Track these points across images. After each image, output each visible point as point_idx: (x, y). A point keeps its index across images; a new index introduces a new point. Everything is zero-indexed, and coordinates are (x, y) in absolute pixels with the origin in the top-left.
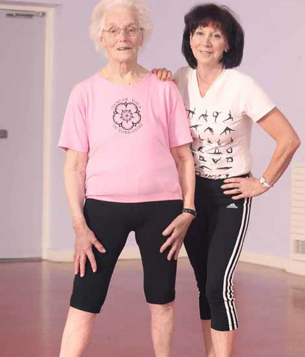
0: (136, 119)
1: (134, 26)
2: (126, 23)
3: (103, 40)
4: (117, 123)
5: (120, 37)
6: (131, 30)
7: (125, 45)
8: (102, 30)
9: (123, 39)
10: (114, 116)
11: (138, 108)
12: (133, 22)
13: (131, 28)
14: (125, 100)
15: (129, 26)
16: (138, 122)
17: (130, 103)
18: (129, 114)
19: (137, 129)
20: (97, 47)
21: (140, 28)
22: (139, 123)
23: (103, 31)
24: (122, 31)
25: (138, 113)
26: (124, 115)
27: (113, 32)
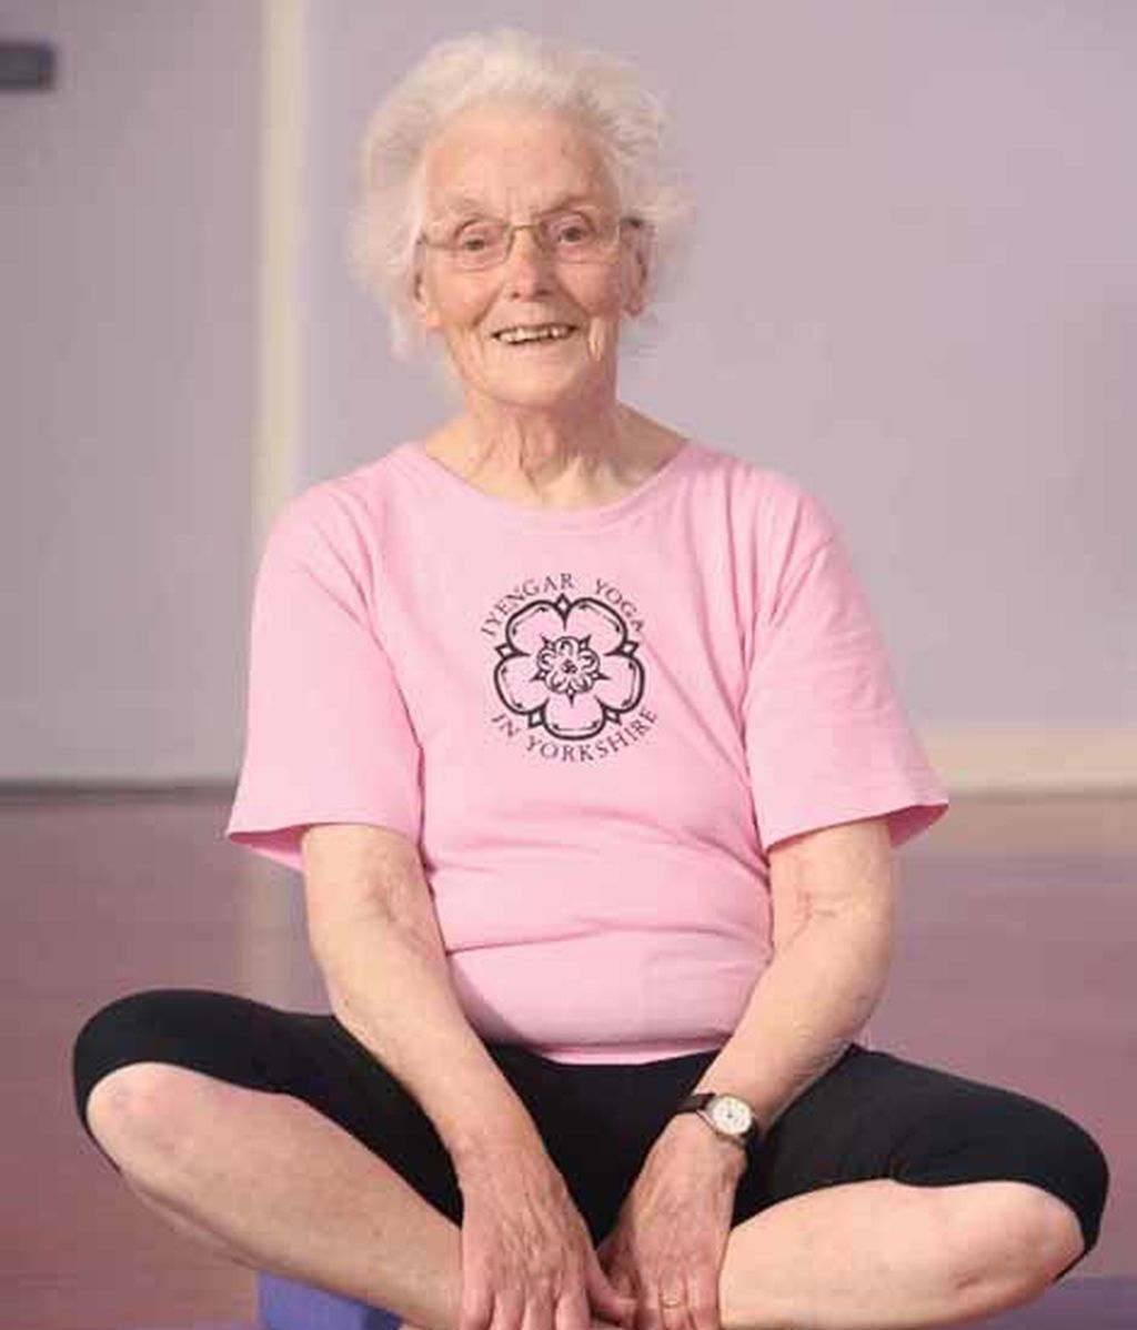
0: (616, 689)
1: (587, 208)
2: (542, 191)
3: (423, 290)
4: (517, 709)
5: (513, 269)
6: (572, 234)
7: (538, 313)
8: (415, 234)
9: (526, 285)
10: (499, 670)
11: (631, 629)
12: (579, 187)
13: (568, 221)
14: (558, 582)
15: (561, 208)
16: (630, 705)
17: (583, 603)
18: (580, 663)
19: (625, 735)
20: (399, 334)
21: (617, 219)
22: (638, 709)
23: (423, 240)
24: (523, 240)
25: (630, 655)
26: (557, 663)
27: (475, 245)
